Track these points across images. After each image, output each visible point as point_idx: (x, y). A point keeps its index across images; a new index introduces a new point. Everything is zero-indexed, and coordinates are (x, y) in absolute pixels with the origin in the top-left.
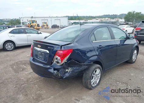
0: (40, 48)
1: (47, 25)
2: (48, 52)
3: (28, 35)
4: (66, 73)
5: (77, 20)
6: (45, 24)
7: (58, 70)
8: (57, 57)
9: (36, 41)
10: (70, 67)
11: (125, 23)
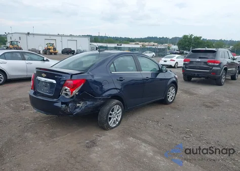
0: (45, 77)
1: (55, 49)
2: (54, 82)
3: (27, 62)
4: (77, 108)
5: (105, 43)
6: (50, 47)
7: (66, 104)
8: (66, 88)
9: (40, 69)
10: (83, 100)
11: (178, 52)
